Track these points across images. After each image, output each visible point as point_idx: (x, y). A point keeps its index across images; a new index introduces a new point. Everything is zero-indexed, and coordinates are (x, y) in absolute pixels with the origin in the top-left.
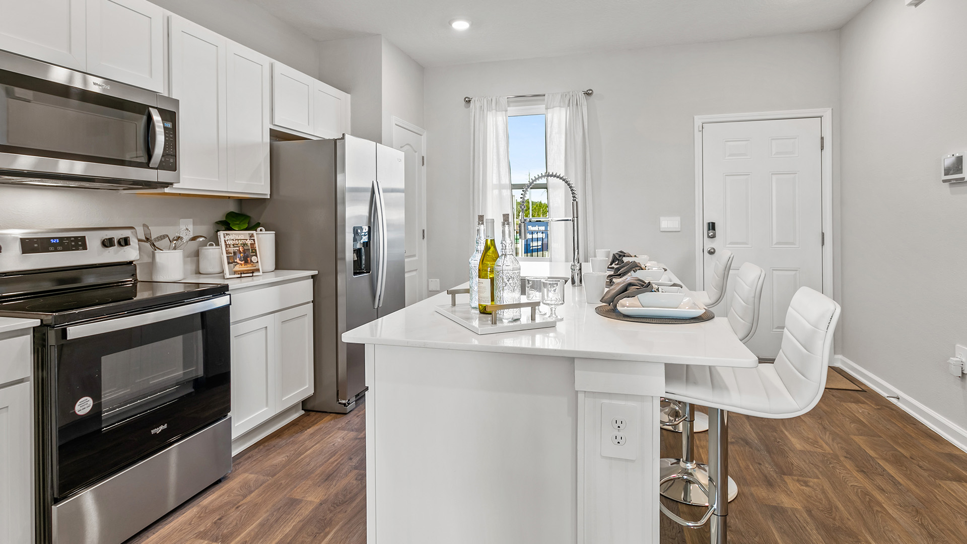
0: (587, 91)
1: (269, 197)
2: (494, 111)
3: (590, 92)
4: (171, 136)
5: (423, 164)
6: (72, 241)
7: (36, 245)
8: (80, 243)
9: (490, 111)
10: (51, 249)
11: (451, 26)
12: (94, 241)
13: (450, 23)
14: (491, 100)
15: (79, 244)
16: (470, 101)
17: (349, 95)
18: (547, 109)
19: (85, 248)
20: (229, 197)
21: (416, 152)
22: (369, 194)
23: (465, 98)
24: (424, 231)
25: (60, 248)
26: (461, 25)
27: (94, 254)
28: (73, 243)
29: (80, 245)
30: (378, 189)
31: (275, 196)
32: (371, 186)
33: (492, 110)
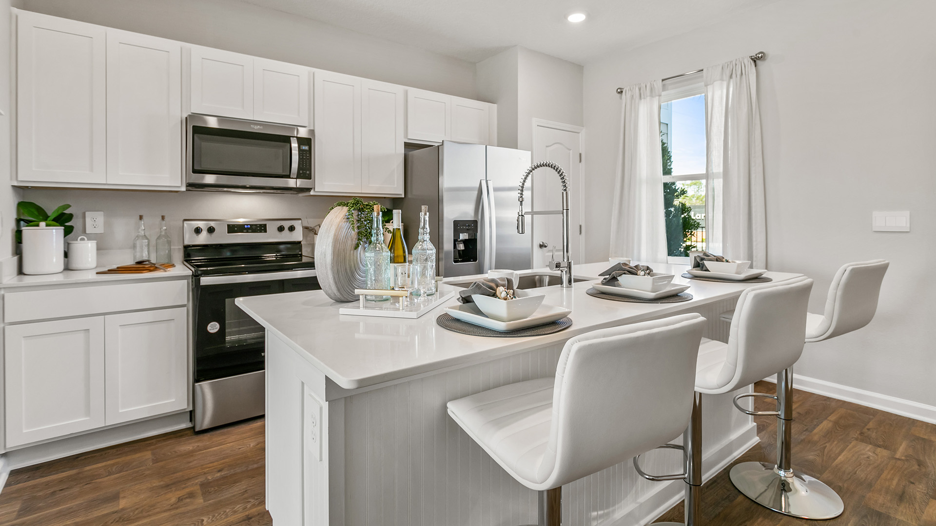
0: (756, 55)
1: (403, 197)
2: (648, 98)
3: (760, 56)
4: (308, 155)
5: (580, 161)
6: (258, 227)
7: (236, 229)
8: (263, 228)
9: (644, 98)
10: (245, 231)
11: (567, 19)
12: (272, 228)
13: (566, 17)
14: (646, 86)
15: (261, 228)
16: (622, 92)
17: (494, 107)
18: (706, 85)
19: (266, 231)
20: (385, 198)
21: (570, 150)
22: (476, 193)
23: (617, 90)
24: (580, 226)
25: (250, 231)
26: (577, 18)
27: (271, 236)
28: (258, 228)
29: (263, 230)
30: (488, 187)
31: (409, 196)
32: (478, 185)
33: (647, 96)
